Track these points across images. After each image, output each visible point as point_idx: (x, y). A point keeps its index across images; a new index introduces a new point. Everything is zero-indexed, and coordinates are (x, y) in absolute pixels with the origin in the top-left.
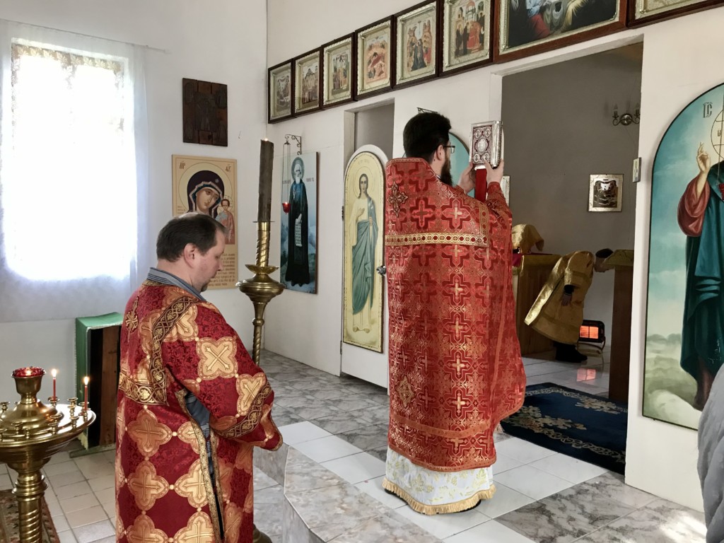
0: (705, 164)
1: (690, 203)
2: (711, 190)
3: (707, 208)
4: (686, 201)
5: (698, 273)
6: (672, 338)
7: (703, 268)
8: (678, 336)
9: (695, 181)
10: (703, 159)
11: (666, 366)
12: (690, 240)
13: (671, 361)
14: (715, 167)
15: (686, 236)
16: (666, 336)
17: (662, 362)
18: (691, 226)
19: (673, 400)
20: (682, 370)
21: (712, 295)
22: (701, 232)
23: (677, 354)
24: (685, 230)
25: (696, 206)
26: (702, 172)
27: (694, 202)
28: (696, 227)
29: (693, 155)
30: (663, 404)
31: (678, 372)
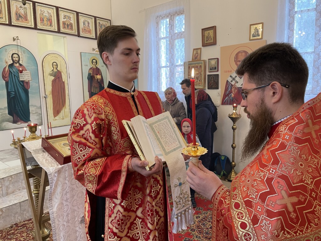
0: (7, 64)
1: (5, 73)
2: (10, 70)
3: (9, 75)
4: (4, 73)
5: (9, 91)
6: (5, 108)
7: (10, 89)
8: (6, 107)
9: (5, 68)
10: (7, 63)
11: (4, 115)
12: (6, 82)
13: (6, 114)
14: (10, 65)
15: (5, 82)
16: (3, 108)
17: (3, 115)
18: (6, 79)
19: (7, 124)
20: (9, 115)
21: (13, 95)
22: (8, 81)
23: (7, 112)
24: (5, 80)
25: (6, 74)
26: (7, 66)
27: (6, 73)
28: (7, 79)
29: (4, 61)
30: (5, 125)
31: (8, 116)
